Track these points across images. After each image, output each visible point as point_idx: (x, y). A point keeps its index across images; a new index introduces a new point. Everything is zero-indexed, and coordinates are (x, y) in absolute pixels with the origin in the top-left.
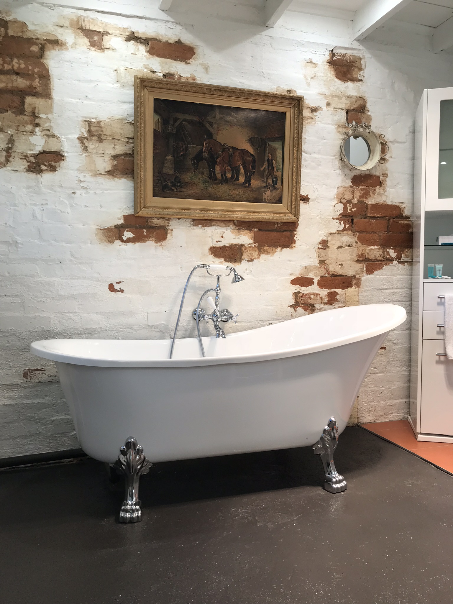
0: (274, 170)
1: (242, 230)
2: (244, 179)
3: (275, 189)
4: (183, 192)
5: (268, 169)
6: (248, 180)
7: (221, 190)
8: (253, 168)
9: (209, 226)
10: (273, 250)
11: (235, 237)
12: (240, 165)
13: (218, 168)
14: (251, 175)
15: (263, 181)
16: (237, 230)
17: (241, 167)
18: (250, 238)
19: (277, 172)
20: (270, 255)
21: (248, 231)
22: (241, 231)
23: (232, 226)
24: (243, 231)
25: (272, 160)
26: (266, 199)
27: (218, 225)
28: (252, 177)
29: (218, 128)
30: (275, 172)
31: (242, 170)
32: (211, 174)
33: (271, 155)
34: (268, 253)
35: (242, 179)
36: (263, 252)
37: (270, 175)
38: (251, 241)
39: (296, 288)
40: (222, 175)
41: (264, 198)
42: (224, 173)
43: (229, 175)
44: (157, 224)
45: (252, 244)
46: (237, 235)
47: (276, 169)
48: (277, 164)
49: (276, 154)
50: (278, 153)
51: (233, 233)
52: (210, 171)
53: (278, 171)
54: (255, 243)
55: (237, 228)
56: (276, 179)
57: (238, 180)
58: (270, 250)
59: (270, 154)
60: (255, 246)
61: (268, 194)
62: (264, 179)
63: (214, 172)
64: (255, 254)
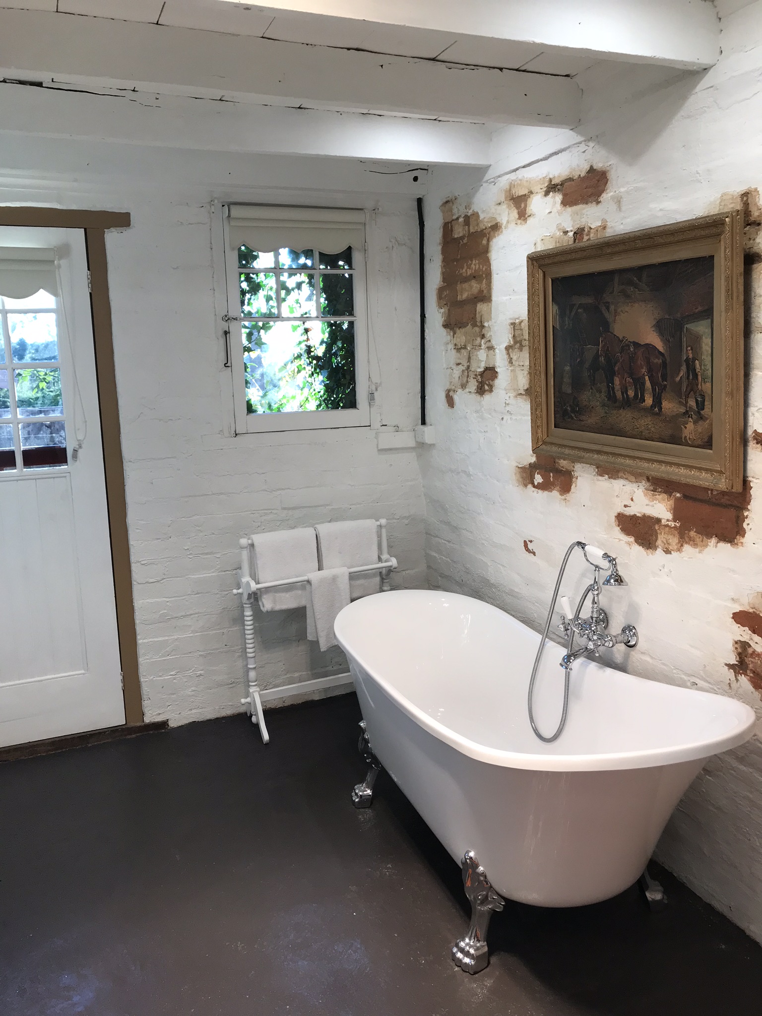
0: (697, 379)
1: (659, 492)
2: (651, 399)
3: (701, 418)
4: (582, 421)
5: (688, 378)
6: (658, 402)
7: (624, 420)
8: (664, 378)
9: (615, 479)
10: (702, 541)
11: (648, 503)
12: (644, 374)
13: (617, 381)
14: (662, 392)
15: (680, 402)
16: (652, 491)
17: (647, 378)
18: (669, 510)
19: (703, 384)
20: (697, 550)
21: (665, 496)
22: (657, 493)
23: (644, 484)
24: (659, 495)
25: (694, 359)
26: (688, 438)
27: (627, 479)
28: (663, 395)
29: (616, 311)
30: (700, 384)
31: (648, 384)
32: (609, 391)
33: (692, 349)
34: (695, 545)
35: (649, 401)
36: (687, 540)
37: (692, 390)
38: (670, 516)
39: (744, 634)
40: (622, 393)
41: (683, 436)
42: (624, 391)
43: (631, 393)
44: (563, 467)
45: (671, 521)
46: (651, 499)
47: (702, 378)
48: (703, 367)
49: (701, 348)
50: (703, 345)
51: (645, 495)
52: (608, 386)
53: (705, 382)
54: (674, 520)
55: (652, 488)
56: (702, 398)
57: (644, 401)
58: (698, 538)
59: (689, 348)
60: (675, 527)
61: (690, 429)
62: (682, 399)
63: (613, 388)
64: (674, 541)
